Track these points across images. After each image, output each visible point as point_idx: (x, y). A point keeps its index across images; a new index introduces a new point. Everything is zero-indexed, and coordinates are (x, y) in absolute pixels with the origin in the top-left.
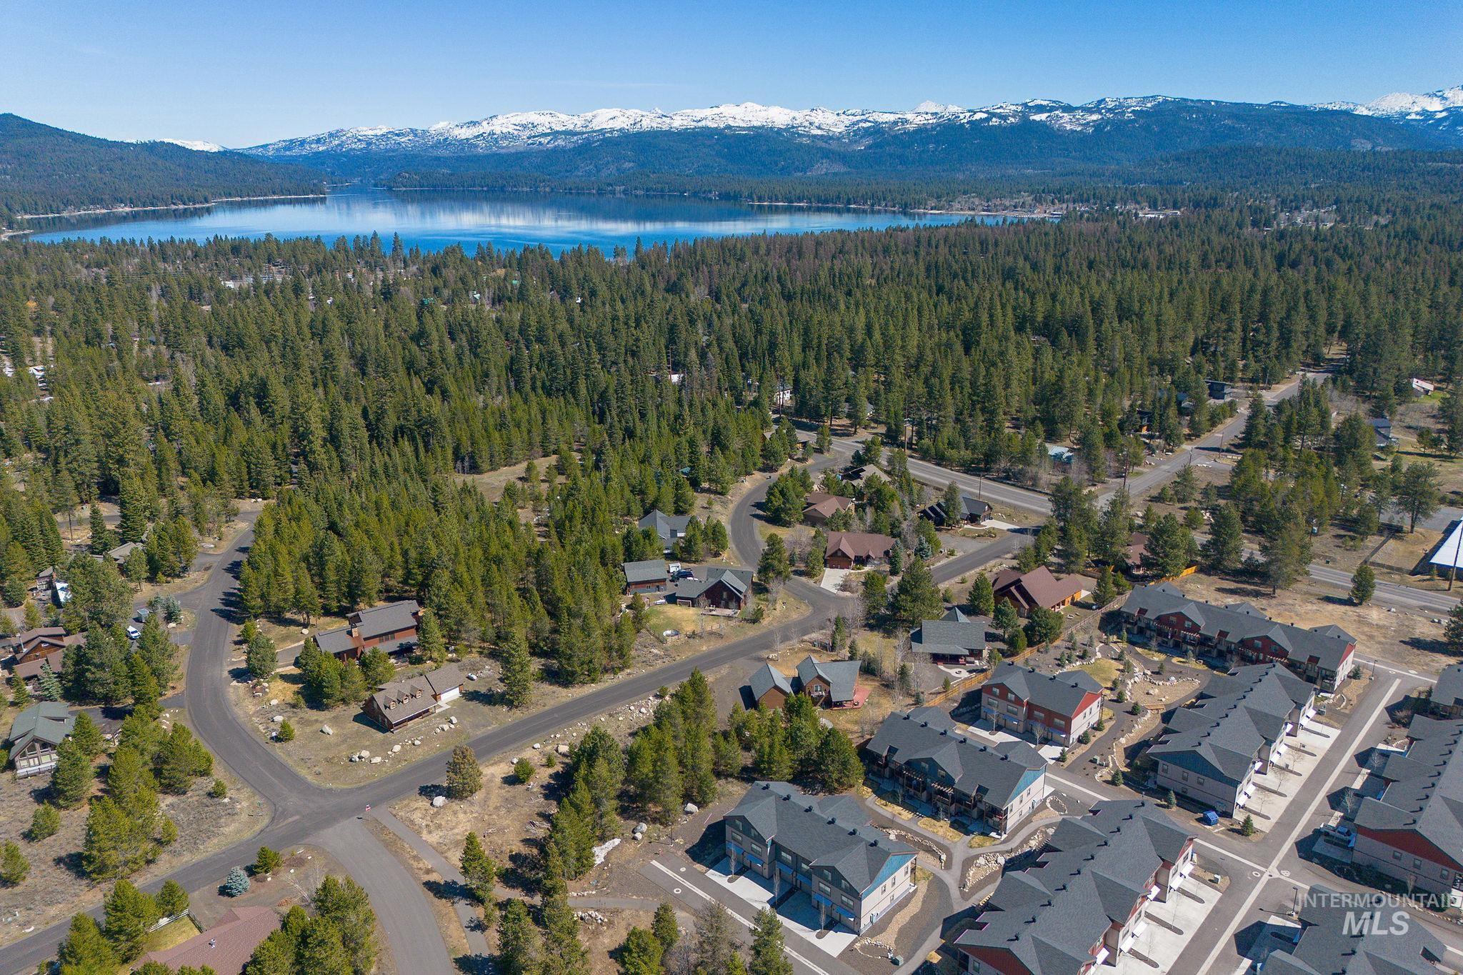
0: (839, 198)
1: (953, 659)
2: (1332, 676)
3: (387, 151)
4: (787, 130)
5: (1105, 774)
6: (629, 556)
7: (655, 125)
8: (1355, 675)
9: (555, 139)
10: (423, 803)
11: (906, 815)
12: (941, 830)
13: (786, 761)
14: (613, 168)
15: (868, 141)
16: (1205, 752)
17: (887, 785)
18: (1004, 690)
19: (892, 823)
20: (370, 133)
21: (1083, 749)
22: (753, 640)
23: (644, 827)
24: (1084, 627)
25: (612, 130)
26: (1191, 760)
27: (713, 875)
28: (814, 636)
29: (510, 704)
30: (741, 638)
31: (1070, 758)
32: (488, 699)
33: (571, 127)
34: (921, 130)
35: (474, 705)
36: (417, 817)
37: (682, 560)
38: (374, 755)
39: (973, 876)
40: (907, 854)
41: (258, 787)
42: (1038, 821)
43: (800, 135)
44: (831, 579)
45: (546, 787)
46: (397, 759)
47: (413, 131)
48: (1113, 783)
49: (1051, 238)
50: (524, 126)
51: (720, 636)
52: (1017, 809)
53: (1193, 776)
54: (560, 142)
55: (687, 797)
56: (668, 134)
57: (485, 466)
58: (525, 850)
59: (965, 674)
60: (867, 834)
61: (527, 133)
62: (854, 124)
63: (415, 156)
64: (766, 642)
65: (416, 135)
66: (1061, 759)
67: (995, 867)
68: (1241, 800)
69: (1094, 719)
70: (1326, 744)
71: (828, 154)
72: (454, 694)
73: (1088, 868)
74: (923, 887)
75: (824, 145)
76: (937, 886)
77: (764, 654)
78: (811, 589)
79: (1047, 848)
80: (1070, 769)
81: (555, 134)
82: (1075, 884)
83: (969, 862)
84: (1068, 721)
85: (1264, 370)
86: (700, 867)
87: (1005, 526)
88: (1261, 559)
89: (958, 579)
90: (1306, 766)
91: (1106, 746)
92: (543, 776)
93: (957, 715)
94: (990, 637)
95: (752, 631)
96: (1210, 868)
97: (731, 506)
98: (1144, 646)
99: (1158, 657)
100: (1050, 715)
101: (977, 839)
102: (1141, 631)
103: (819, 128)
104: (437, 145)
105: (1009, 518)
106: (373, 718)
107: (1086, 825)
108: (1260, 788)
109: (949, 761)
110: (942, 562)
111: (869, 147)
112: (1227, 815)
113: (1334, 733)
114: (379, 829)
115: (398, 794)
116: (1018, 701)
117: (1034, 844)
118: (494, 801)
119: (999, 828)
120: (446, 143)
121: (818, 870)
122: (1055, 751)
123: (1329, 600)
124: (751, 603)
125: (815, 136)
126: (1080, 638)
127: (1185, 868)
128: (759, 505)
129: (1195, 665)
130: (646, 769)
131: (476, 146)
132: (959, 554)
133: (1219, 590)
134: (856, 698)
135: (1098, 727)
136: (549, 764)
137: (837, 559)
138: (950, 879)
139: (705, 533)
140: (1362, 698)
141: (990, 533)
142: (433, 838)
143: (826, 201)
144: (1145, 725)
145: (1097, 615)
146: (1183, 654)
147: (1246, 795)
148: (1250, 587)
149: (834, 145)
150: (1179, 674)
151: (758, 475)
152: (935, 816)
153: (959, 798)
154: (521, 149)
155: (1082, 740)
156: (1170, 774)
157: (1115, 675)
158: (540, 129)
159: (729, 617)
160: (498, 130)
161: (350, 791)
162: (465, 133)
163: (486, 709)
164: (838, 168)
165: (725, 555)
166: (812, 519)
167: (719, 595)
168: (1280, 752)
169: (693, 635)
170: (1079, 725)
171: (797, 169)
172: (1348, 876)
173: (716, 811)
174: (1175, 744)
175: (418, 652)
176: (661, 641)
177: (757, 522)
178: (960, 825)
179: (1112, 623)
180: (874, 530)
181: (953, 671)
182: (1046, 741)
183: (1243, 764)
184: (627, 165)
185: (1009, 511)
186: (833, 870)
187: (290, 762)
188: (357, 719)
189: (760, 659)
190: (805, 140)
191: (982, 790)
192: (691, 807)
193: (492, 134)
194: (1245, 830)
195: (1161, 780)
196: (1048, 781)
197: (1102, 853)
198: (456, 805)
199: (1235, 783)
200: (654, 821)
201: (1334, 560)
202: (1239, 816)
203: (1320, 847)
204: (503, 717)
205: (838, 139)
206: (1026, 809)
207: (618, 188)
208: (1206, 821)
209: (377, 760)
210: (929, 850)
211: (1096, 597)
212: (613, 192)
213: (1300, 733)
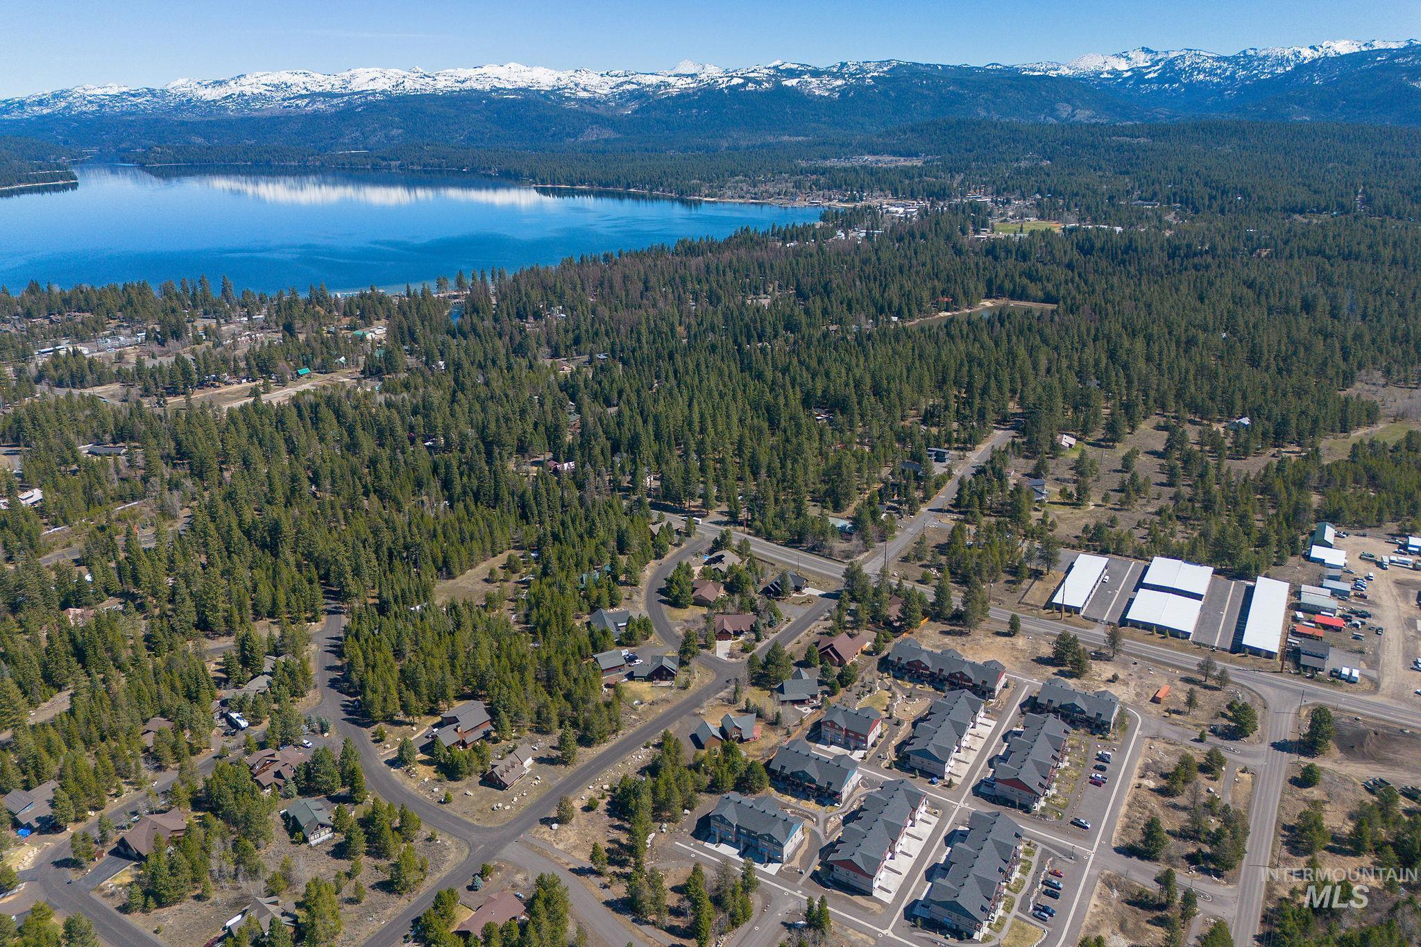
0: (618, 181)
1: (801, 702)
2: (993, 690)
3: (123, 114)
4: (553, 92)
5: (885, 763)
6: (596, 648)
7: (418, 87)
8: (1006, 686)
9: (313, 102)
10: (545, 828)
11: (794, 800)
12: (811, 805)
13: (730, 780)
14: (380, 135)
15: (634, 105)
16: (931, 749)
17: (781, 786)
18: (833, 724)
19: (788, 806)
20: (99, 92)
21: (875, 749)
22: (687, 702)
23: (665, 825)
24: (869, 672)
25: (374, 93)
26: (924, 753)
27: (707, 845)
28: (723, 694)
29: (565, 763)
30: (680, 701)
31: (869, 757)
32: (551, 761)
33: (328, 88)
34: (683, 95)
35: (544, 766)
36: (546, 836)
37: (627, 645)
38: (504, 805)
39: (830, 827)
40: (800, 821)
41: (452, 833)
42: (857, 794)
43: (568, 99)
44: (722, 648)
45: (607, 810)
46: (518, 806)
47: (151, 92)
48: (889, 768)
49: (815, 258)
50: (277, 86)
51: (668, 701)
52: (846, 790)
53: (926, 761)
54: (320, 106)
55: (684, 808)
56: (433, 98)
57: (457, 573)
58: (611, 846)
59: (810, 711)
60: (781, 816)
61: (281, 94)
62: (618, 86)
63: (157, 121)
64: (697, 701)
65: (154, 95)
66: (864, 758)
67: (839, 821)
68: (948, 770)
69: (878, 733)
70: (989, 730)
71: (598, 120)
72: (529, 762)
73: (880, 818)
74: (807, 836)
75: (593, 110)
76: (814, 835)
77: (697, 711)
78: (710, 659)
79: (861, 809)
80: (869, 763)
81: (313, 96)
82: (876, 826)
83: (827, 821)
84: (866, 737)
85: (970, 436)
86: (700, 842)
87: (817, 592)
88: (963, 609)
89: (795, 641)
90: (979, 744)
91: (885, 747)
92: (603, 804)
93: (809, 738)
94: (821, 683)
95: (685, 695)
96: (935, 806)
97: (643, 594)
98: (902, 679)
99: (909, 686)
100: (857, 735)
101: (829, 808)
102: (900, 669)
103: (585, 90)
104: (179, 108)
105: (818, 586)
106: (491, 781)
107: (878, 796)
108: (958, 761)
109: (812, 770)
110: (785, 627)
111: (635, 112)
112: (942, 778)
113: (993, 723)
114: (531, 846)
115: (529, 826)
116: (841, 729)
117: (855, 807)
118: (583, 822)
119: (839, 801)
120: (189, 104)
121: (761, 836)
122: (860, 753)
123: (998, 634)
124: (682, 677)
125: (582, 100)
126: (868, 678)
127: (923, 809)
128: (661, 591)
129: (929, 689)
130: (662, 796)
131: (226, 109)
132: (793, 620)
133: (942, 632)
134: (755, 734)
135: (880, 736)
136: (603, 797)
137: (724, 635)
138: (819, 830)
139: (639, 626)
140: (1009, 700)
141: (809, 600)
142: (561, 846)
143: (607, 185)
144: (904, 731)
145: (875, 660)
146: (922, 682)
147: (950, 766)
148: (957, 629)
149: (601, 110)
150: (920, 696)
151: (653, 563)
152: (808, 799)
153: (819, 789)
154: (277, 113)
155: (873, 745)
156: (915, 761)
157: (888, 701)
158: (294, 89)
159: (671, 687)
160: (248, 91)
161: (502, 828)
162: (210, 94)
163: (552, 767)
164: (608, 134)
165: (651, 638)
166: (700, 602)
167: (660, 673)
168: (967, 740)
169: (652, 704)
170: (871, 738)
171: (568, 135)
172: (993, 802)
173: (699, 812)
174: (917, 745)
175: (494, 734)
176: (634, 709)
177: (665, 607)
178: (820, 802)
179: (885, 665)
180: (742, 609)
181: (803, 709)
182: (856, 748)
183: (948, 752)
184: (395, 132)
185: (818, 579)
186: (769, 835)
187: (459, 815)
188: (481, 783)
189: (696, 715)
190: (573, 105)
191: (830, 784)
192: (687, 811)
193: (242, 95)
194: (949, 785)
195: (912, 763)
196: (860, 772)
197: (886, 809)
198: (564, 827)
199: (944, 763)
200: (669, 821)
201: (1003, 602)
202: (947, 778)
203: (983, 789)
204: (563, 772)
205: (605, 103)
206: (850, 789)
207: (393, 163)
208: (932, 783)
209: (508, 807)
210: (807, 817)
211: (874, 648)
212: (389, 167)
213: (978, 726)
